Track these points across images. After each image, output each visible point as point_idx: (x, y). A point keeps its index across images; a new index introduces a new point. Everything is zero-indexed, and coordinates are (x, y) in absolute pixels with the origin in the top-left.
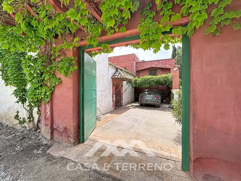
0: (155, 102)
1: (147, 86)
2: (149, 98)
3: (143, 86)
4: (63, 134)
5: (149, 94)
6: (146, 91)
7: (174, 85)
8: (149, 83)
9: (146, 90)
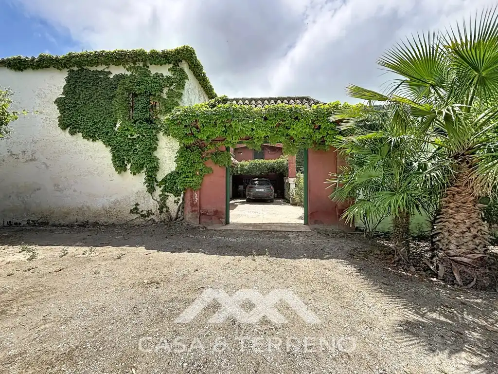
0: (268, 195)
1: (258, 173)
2: (260, 190)
3: (253, 174)
4: (213, 217)
5: (259, 184)
6: (256, 181)
7: (290, 172)
8: (260, 170)
9: (256, 179)
